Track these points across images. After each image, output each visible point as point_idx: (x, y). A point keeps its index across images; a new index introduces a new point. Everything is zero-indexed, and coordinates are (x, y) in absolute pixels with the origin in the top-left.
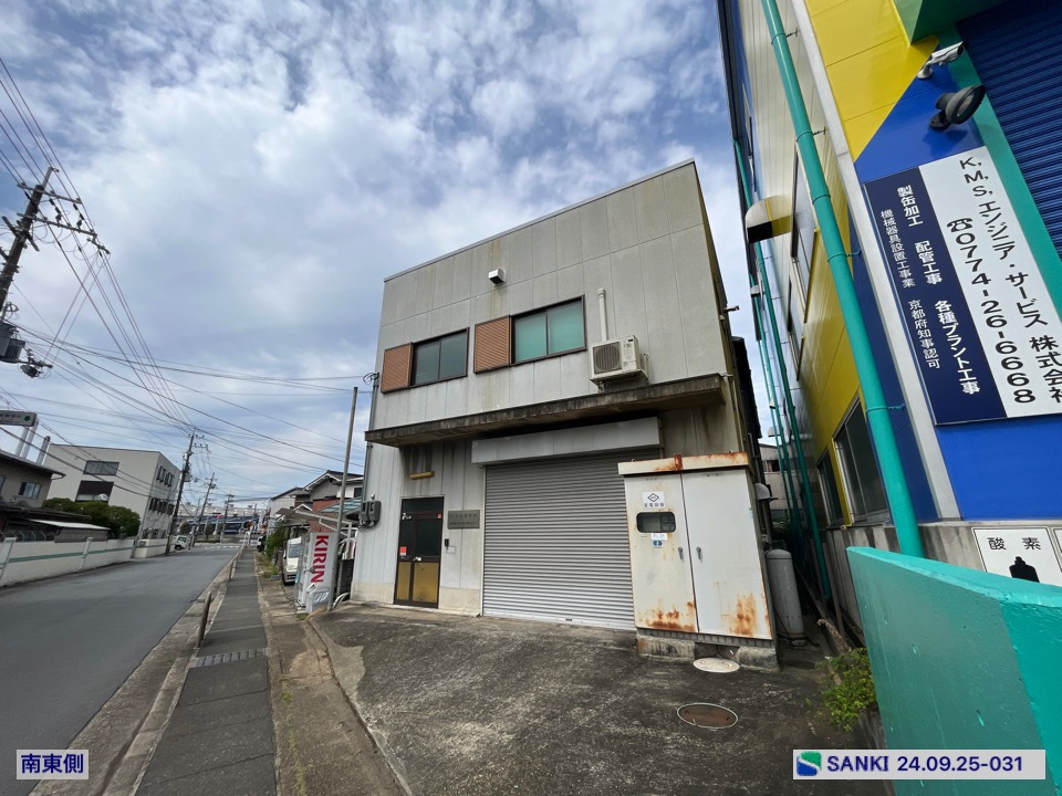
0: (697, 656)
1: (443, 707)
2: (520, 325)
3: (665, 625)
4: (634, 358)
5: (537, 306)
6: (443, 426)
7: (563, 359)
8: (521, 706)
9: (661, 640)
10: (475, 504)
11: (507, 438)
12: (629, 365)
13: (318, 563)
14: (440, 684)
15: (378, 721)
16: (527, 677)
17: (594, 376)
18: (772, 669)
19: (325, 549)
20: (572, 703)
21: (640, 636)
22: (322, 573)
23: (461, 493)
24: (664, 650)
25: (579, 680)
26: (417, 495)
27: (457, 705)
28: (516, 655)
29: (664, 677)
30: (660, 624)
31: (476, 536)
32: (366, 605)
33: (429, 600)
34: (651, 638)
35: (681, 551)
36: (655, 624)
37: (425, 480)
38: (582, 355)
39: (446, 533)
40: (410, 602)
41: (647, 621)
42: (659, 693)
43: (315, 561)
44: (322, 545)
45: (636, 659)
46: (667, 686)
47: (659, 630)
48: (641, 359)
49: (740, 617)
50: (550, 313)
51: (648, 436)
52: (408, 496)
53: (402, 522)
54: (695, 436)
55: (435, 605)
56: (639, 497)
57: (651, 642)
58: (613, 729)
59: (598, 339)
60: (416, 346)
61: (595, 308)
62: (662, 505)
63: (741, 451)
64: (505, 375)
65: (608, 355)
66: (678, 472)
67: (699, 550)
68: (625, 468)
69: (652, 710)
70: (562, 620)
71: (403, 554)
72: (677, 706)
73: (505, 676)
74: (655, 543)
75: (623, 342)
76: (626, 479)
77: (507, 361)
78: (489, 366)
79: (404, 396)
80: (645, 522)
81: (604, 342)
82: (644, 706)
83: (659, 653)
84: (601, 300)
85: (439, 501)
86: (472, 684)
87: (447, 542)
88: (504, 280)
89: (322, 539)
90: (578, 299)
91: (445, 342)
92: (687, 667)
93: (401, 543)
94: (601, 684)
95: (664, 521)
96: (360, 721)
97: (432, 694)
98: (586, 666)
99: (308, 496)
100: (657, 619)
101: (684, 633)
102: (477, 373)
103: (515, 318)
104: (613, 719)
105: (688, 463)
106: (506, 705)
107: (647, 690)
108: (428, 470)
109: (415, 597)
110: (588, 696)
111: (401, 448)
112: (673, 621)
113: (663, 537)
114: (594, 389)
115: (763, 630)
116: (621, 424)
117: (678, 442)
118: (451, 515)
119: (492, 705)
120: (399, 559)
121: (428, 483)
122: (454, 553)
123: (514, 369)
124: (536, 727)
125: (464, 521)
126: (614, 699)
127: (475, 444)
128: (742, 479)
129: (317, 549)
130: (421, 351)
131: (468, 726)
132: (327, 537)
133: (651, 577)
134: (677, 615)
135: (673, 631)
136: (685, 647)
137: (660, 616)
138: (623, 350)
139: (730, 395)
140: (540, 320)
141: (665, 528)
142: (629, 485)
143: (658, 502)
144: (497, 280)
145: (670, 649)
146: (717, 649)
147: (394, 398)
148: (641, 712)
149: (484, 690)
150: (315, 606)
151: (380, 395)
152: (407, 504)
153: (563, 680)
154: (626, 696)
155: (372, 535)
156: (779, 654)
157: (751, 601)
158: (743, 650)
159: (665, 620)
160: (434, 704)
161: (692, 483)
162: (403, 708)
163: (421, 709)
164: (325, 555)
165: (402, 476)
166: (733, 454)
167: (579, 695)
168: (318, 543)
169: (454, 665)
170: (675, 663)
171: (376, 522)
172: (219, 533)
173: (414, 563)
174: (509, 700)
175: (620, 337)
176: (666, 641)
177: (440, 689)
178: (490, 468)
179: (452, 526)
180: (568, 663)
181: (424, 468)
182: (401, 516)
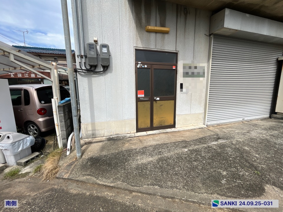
33: (167, 124)
40: (152, 128)
52: (141, 46)
55: (173, 126)
71: (141, 96)
108: (163, 25)
121: (163, 39)
122: (187, 94)
152: (140, 54)
181: (158, 23)
182: (136, 64)
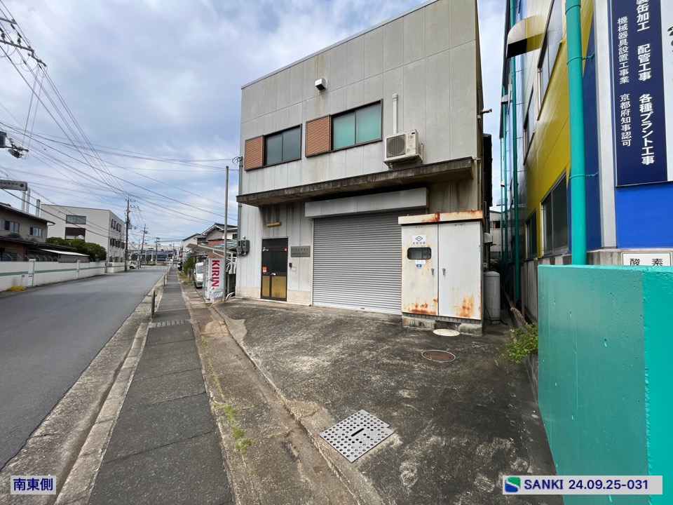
0: (436, 328)
1: (291, 349)
2: (337, 122)
3: (419, 311)
4: (414, 146)
5: (349, 108)
6: (286, 192)
7: (366, 147)
8: (335, 350)
9: (416, 319)
10: (308, 242)
11: (327, 201)
12: (410, 151)
13: (215, 276)
14: (289, 338)
15: (257, 355)
16: (338, 336)
17: (386, 159)
18: (479, 335)
19: (218, 268)
20: (363, 348)
21: (403, 317)
22: (218, 282)
23: (298, 235)
24: (417, 324)
25: (367, 338)
26: (272, 237)
27: (299, 348)
28: (332, 325)
29: (416, 337)
30: (416, 311)
31: (308, 262)
32: (244, 299)
33: (281, 297)
34: (410, 318)
35: (433, 270)
36: (413, 311)
37: (276, 228)
38: (379, 144)
39: (290, 259)
40: (270, 298)
41: (409, 309)
42: (412, 345)
43: (213, 275)
44: (216, 266)
45: (400, 328)
46: (417, 342)
47: (415, 314)
48: (419, 148)
49: (464, 308)
50: (358, 113)
51: (419, 200)
52: (265, 237)
53: (263, 253)
54: (450, 199)
55: (285, 300)
56: (410, 238)
57: (410, 320)
58: (385, 361)
59: (391, 132)
60: (266, 137)
61: (390, 109)
62: (424, 243)
63: (478, 209)
64: (326, 158)
65: (397, 144)
66: (437, 223)
67: (444, 270)
68: (402, 220)
69: (407, 352)
70: (359, 308)
71: (265, 271)
72: (422, 351)
73: (325, 335)
74: (417, 266)
75: (408, 134)
76: (402, 227)
77: (327, 148)
78: (316, 152)
79: (260, 172)
80: (412, 253)
81: (395, 134)
82: (404, 350)
83: (414, 325)
84: (395, 103)
85: (286, 240)
86: (307, 339)
87: (291, 265)
88: (326, 87)
89: (216, 262)
90: (378, 103)
91: (285, 134)
92: (430, 333)
93: (263, 265)
94: (379, 340)
95: (425, 253)
96: (246, 355)
97: (285, 343)
98: (372, 331)
99: (205, 239)
100: (414, 308)
101: (430, 315)
102: (308, 157)
103: (334, 117)
104: (385, 356)
105: (443, 217)
106: (326, 349)
107: (406, 343)
108: (278, 221)
109: (273, 295)
110: (372, 345)
111: (259, 207)
112: (424, 309)
113: (423, 262)
114: (386, 168)
115: (477, 314)
116: (402, 192)
117: (438, 204)
118: (292, 249)
119: (318, 349)
120: (263, 274)
121: (278, 229)
122: (295, 271)
123: (332, 154)
124: (342, 359)
125: (301, 252)
126: (387, 347)
127: (307, 205)
128: (477, 227)
129: (213, 268)
130: (270, 142)
131: (306, 358)
132: (219, 261)
133: (413, 285)
134: (427, 306)
135: (424, 315)
136: (429, 323)
137: (416, 306)
138: (407, 140)
139: (477, 173)
140: (351, 118)
141: (424, 257)
142: (404, 231)
143: (422, 241)
144: (321, 88)
145: (420, 324)
146: (448, 324)
147: (254, 174)
148: (402, 353)
149: (314, 341)
150: (216, 299)
151: (244, 172)
152: (266, 242)
153: (358, 338)
154: (394, 346)
155: (245, 260)
156: (483, 328)
157: (471, 299)
158: (463, 325)
159: (419, 308)
160: (286, 347)
161: (444, 229)
162: (269, 349)
163: (279, 349)
164: (218, 271)
165: (261, 225)
166: (473, 212)
167: (367, 345)
168: (213, 265)
169: (296, 330)
170: (423, 331)
171: (247, 253)
172: (154, 260)
173: (271, 277)
174: (328, 346)
175: (406, 131)
176: (418, 320)
177: (290, 340)
178: (317, 220)
179: (293, 255)
180: (361, 330)
181: (275, 221)
182: (263, 249)
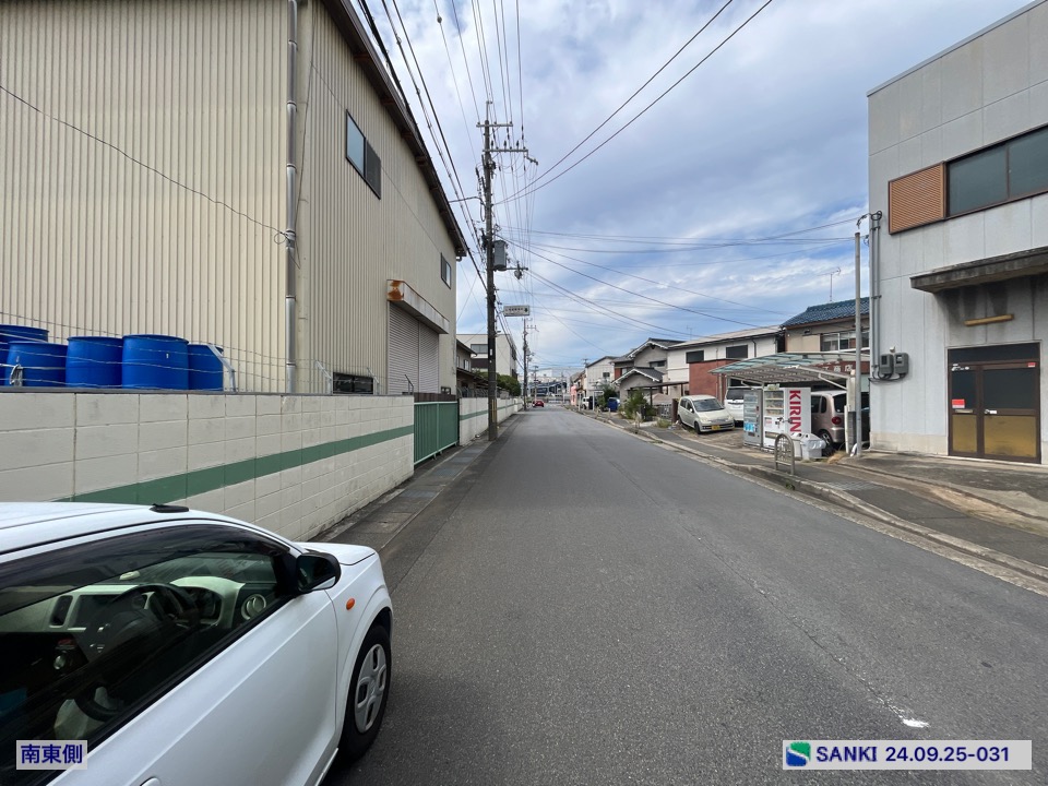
13: (794, 415)
19: (799, 403)
22: (799, 424)
32: (904, 454)
33: (1018, 454)
37: (995, 325)
40: (982, 454)
43: (791, 413)
44: (796, 399)
52: (958, 344)
53: (951, 375)
55: (1034, 460)
60: (948, 164)
71: (959, 407)
79: (934, 231)
85: (1032, 347)
89: (795, 394)
91: (1017, 147)
93: (954, 395)
99: (632, 362)
108: (999, 314)
109: (990, 451)
120: (952, 412)
121: (1002, 328)
129: (791, 403)
130: (966, 168)
132: (799, 392)
147: (915, 236)
151: (886, 238)
164: (799, 408)
165: (945, 324)
168: (791, 397)
171: (903, 375)
173: (981, 417)
181: (991, 313)
182: (950, 367)
